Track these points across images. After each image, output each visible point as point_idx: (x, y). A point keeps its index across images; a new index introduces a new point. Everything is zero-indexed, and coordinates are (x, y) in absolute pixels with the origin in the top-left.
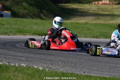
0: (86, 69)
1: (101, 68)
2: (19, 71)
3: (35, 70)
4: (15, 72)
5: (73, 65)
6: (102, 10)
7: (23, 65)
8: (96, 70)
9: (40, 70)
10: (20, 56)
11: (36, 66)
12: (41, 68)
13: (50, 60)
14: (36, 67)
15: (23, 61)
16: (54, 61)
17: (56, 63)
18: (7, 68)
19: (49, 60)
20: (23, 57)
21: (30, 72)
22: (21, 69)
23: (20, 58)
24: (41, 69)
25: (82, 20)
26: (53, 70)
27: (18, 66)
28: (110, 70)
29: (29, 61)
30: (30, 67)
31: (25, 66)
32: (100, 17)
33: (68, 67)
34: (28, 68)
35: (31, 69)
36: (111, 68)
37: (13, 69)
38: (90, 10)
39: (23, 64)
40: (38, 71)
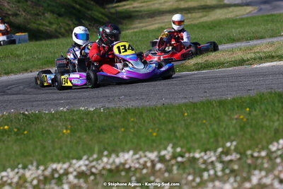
2: (57, 119)
3: (82, 112)
4: (51, 120)
5: (144, 97)
7: (61, 109)
8: (182, 98)
9: (89, 111)
10: (55, 100)
13: (106, 97)
15: (63, 105)
16: (112, 96)
17: (116, 99)
18: (38, 118)
20: (62, 99)
21: (74, 118)
22: (61, 116)
23: (56, 102)
24: (93, 110)
28: (205, 94)
29: (72, 104)
30: (74, 111)
31: (65, 110)
33: (137, 102)
34: (71, 112)
35: (75, 113)
36: (207, 91)
37: (47, 117)
40: (87, 113)
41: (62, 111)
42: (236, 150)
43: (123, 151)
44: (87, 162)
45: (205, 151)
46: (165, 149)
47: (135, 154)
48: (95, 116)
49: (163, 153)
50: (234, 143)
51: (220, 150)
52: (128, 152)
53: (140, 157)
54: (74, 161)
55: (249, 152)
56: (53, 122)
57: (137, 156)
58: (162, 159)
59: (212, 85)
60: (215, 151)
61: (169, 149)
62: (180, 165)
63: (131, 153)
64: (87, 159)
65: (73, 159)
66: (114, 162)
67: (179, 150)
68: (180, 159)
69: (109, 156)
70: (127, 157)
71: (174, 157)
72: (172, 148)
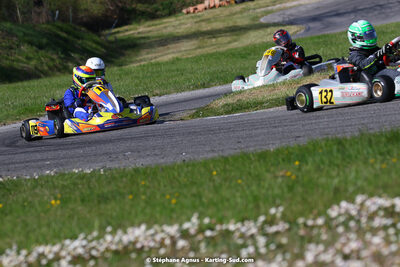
4: (34, 187)
7: (48, 172)
8: (208, 152)
9: (86, 174)
10: (38, 161)
11: (77, 168)
13: (106, 154)
15: (49, 167)
16: (114, 153)
17: (121, 156)
18: (17, 185)
20: (47, 159)
21: (65, 183)
22: (47, 181)
23: (40, 163)
24: (89, 172)
28: (239, 145)
29: (62, 165)
30: (64, 174)
31: (52, 173)
33: (148, 159)
34: (61, 176)
35: (66, 177)
37: (29, 184)
40: (82, 177)
41: (48, 176)
42: (284, 218)
43: (133, 225)
44: (84, 243)
45: (242, 221)
46: (189, 220)
47: (148, 228)
48: (93, 180)
49: (186, 225)
50: (281, 209)
51: (262, 219)
52: (139, 226)
53: (156, 233)
54: (67, 242)
55: (301, 220)
56: (37, 191)
57: (152, 231)
58: (185, 234)
59: (248, 132)
60: (256, 220)
61: (194, 220)
62: (210, 241)
63: (143, 227)
64: (85, 238)
65: (66, 238)
66: (121, 241)
67: (207, 221)
68: (208, 233)
69: (113, 233)
70: (138, 234)
71: (201, 230)
72: (199, 218)
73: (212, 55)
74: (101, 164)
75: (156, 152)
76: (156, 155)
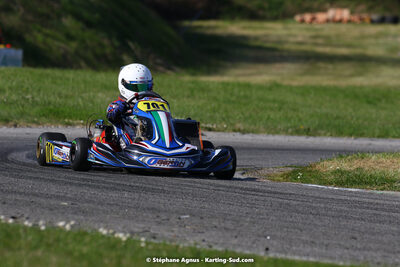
0: (273, 237)
1: (324, 234)
2: (49, 246)
3: (101, 241)
4: (36, 246)
6: (328, 41)
7: (61, 224)
8: (305, 243)
9: (119, 240)
10: (51, 197)
11: (105, 228)
12: (122, 236)
13: (153, 210)
14: (105, 232)
15: (64, 213)
16: (166, 211)
17: (174, 219)
19: (148, 209)
20: (64, 198)
22: (58, 240)
23: (53, 202)
24: (124, 239)
25: (260, 74)
26: (161, 242)
27: (46, 230)
28: (354, 242)
29: (84, 212)
30: (85, 234)
31: (68, 227)
32: (321, 65)
33: (214, 233)
34: (79, 235)
35: (87, 239)
36: (357, 235)
37: (30, 237)
38: (287, 42)
39: (61, 221)
40: (112, 244)
41: (62, 230)
56: (39, 253)
59: (368, 225)
73: (325, 89)
74: (142, 225)
75: (229, 224)
76: (226, 229)
